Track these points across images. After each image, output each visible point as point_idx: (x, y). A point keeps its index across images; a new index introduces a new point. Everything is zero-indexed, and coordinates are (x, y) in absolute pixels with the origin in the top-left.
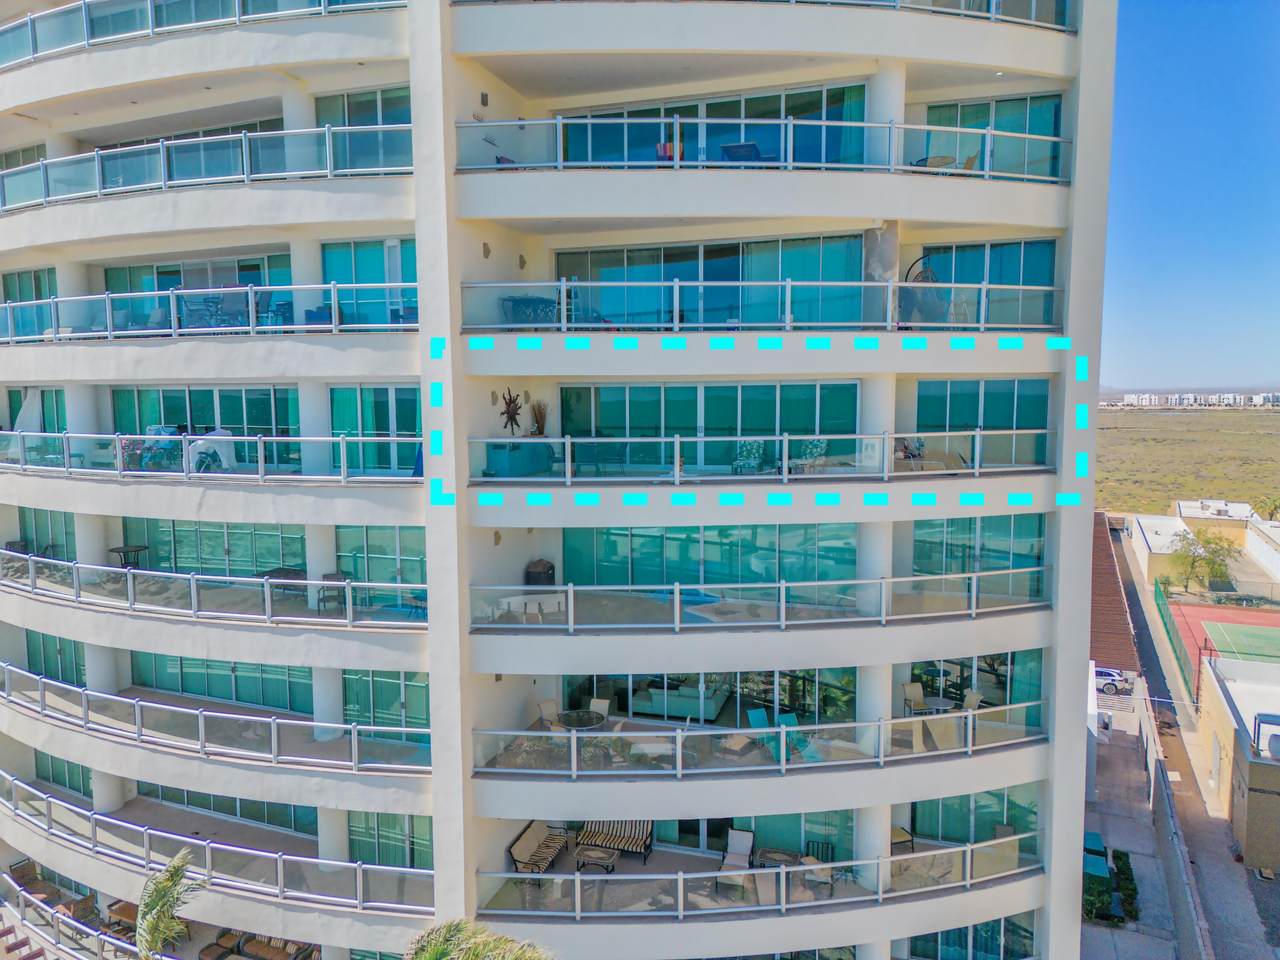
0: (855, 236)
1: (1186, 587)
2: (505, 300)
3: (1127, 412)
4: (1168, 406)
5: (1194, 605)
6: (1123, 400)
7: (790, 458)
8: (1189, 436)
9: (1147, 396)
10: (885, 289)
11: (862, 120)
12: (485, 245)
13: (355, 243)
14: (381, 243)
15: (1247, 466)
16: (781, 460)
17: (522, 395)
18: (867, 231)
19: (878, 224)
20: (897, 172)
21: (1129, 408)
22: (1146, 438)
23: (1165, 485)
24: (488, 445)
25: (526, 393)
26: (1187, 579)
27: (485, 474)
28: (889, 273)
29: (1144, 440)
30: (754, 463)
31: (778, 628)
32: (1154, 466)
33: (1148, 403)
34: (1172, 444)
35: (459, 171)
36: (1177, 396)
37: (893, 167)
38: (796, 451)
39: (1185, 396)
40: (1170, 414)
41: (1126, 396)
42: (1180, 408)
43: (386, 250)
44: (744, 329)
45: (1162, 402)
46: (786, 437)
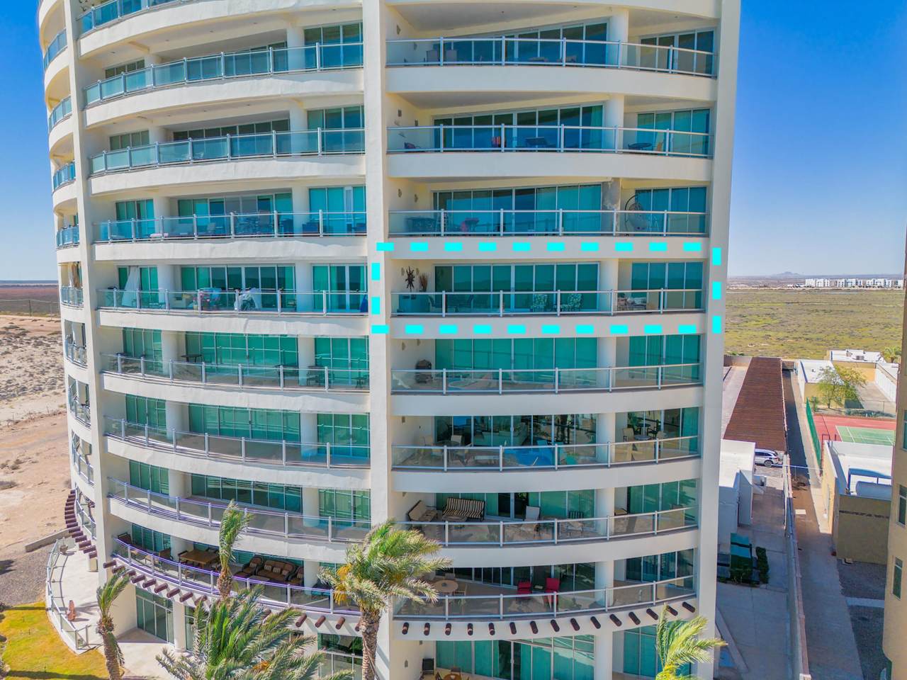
0: (598, 185)
1: (829, 405)
2: (409, 219)
3: (806, 291)
4: (837, 287)
5: (831, 416)
6: (804, 283)
7: (561, 304)
8: (849, 308)
9: (822, 280)
10: (613, 213)
11: (601, 126)
12: (399, 190)
13: (328, 189)
14: (342, 188)
15: (887, 329)
16: (556, 304)
17: (415, 270)
18: (603, 183)
19: (609, 180)
20: (619, 153)
21: (809, 289)
22: (819, 309)
23: (828, 341)
24: (400, 296)
25: (417, 269)
26: (830, 400)
27: (398, 311)
28: (615, 205)
29: (817, 311)
30: (542, 306)
31: (554, 392)
32: (822, 329)
33: (822, 286)
34: (836, 314)
35: (388, 153)
36: (843, 280)
37: (617, 150)
38: (565, 299)
39: (849, 280)
40: (838, 293)
41: (807, 280)
42: (846, 288)
43: (345, 192)
44: (537, 235)
45: (833, 284)
46: (559, 292)
